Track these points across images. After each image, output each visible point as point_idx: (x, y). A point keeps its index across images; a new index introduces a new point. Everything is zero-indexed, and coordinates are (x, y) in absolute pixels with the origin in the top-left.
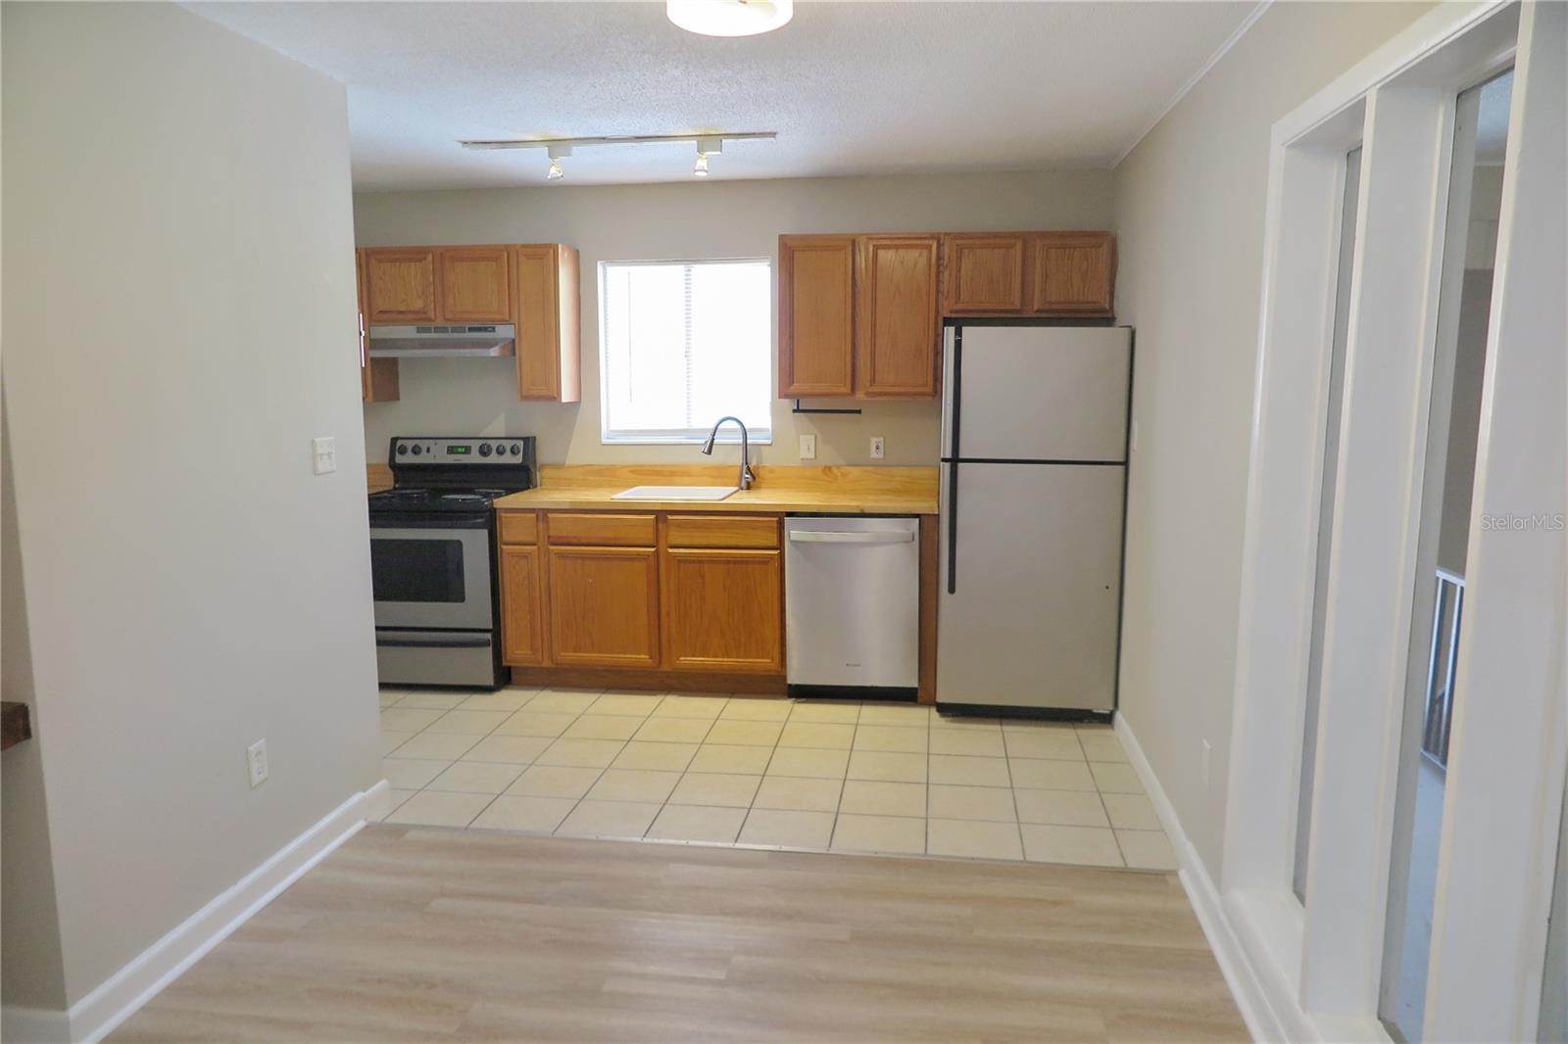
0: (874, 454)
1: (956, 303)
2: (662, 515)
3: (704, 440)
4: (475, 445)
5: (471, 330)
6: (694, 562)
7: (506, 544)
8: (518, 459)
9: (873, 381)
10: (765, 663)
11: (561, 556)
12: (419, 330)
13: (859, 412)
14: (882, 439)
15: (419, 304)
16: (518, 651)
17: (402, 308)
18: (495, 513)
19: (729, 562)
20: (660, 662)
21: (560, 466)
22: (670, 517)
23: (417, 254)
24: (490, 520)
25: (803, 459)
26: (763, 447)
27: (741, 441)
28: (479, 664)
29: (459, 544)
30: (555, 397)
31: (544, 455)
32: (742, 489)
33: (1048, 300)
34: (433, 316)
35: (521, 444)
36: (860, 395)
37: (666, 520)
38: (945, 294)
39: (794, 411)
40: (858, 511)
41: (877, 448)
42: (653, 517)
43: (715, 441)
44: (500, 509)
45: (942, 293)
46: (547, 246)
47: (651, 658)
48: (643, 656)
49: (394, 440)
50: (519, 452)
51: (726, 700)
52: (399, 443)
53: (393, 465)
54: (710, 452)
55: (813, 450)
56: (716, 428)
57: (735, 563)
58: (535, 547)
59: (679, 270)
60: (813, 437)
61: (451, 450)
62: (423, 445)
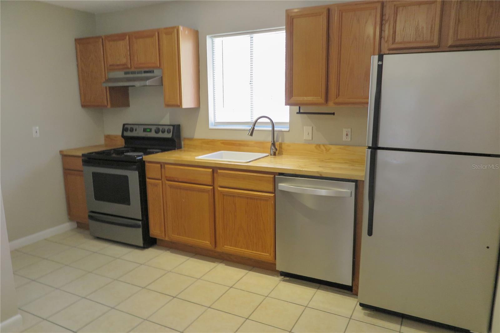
0: (344, 138)
1: (393, 44)
2: (215, 169)
3: (249, 128)
4: (154, 128)
5: (145, 72)
6: (230, 196)
7: (149, 178)
8: (169, 136)
9: (338, 95)
10: (266, 256)
11: (171, 186)
12: (126, 73)
13: (334, 114)
14: (350, 130)
15: (124, 61)
16: (155, 231)
17: (118, 63)
18: (145, 163)
19: (248, 198)
20: (215, 246)
21: (191, 139)
22: (219, 171)
23: (121, 37)
24: (141, 167)
25: (305, 140)
26: (284, 132)
27: (271, 129)
28: (137, 235)
29: (126, 178)
30: (179, 105)
31: (185, 133)
32: (271, 155)
33: (459, 37)
34: (129, 66)
35: (172, 128)
36: (331, 103)
37: (217, 172)
38: (386, 39)
39: (297, 113)
40: (318, 175)
41: (347, 135)
42: (211, 170)
43: (256, 128)
44: (146, 161)
45: (384, 39)
46: (173, 28)
47: (211, 244)
48: (207, 242)
49: (124, 125)
50: (170, 132)
51: (247, 271)
52: (126, 126)
53: (123, 136)
54: (251, 135)
55: (310, 135)
56: (256, 121)
57: (251, 198)
58: (160, 181)
59: (246, 38)
60: (311, 127)
61: (145, 130)
62: (134, 127)
